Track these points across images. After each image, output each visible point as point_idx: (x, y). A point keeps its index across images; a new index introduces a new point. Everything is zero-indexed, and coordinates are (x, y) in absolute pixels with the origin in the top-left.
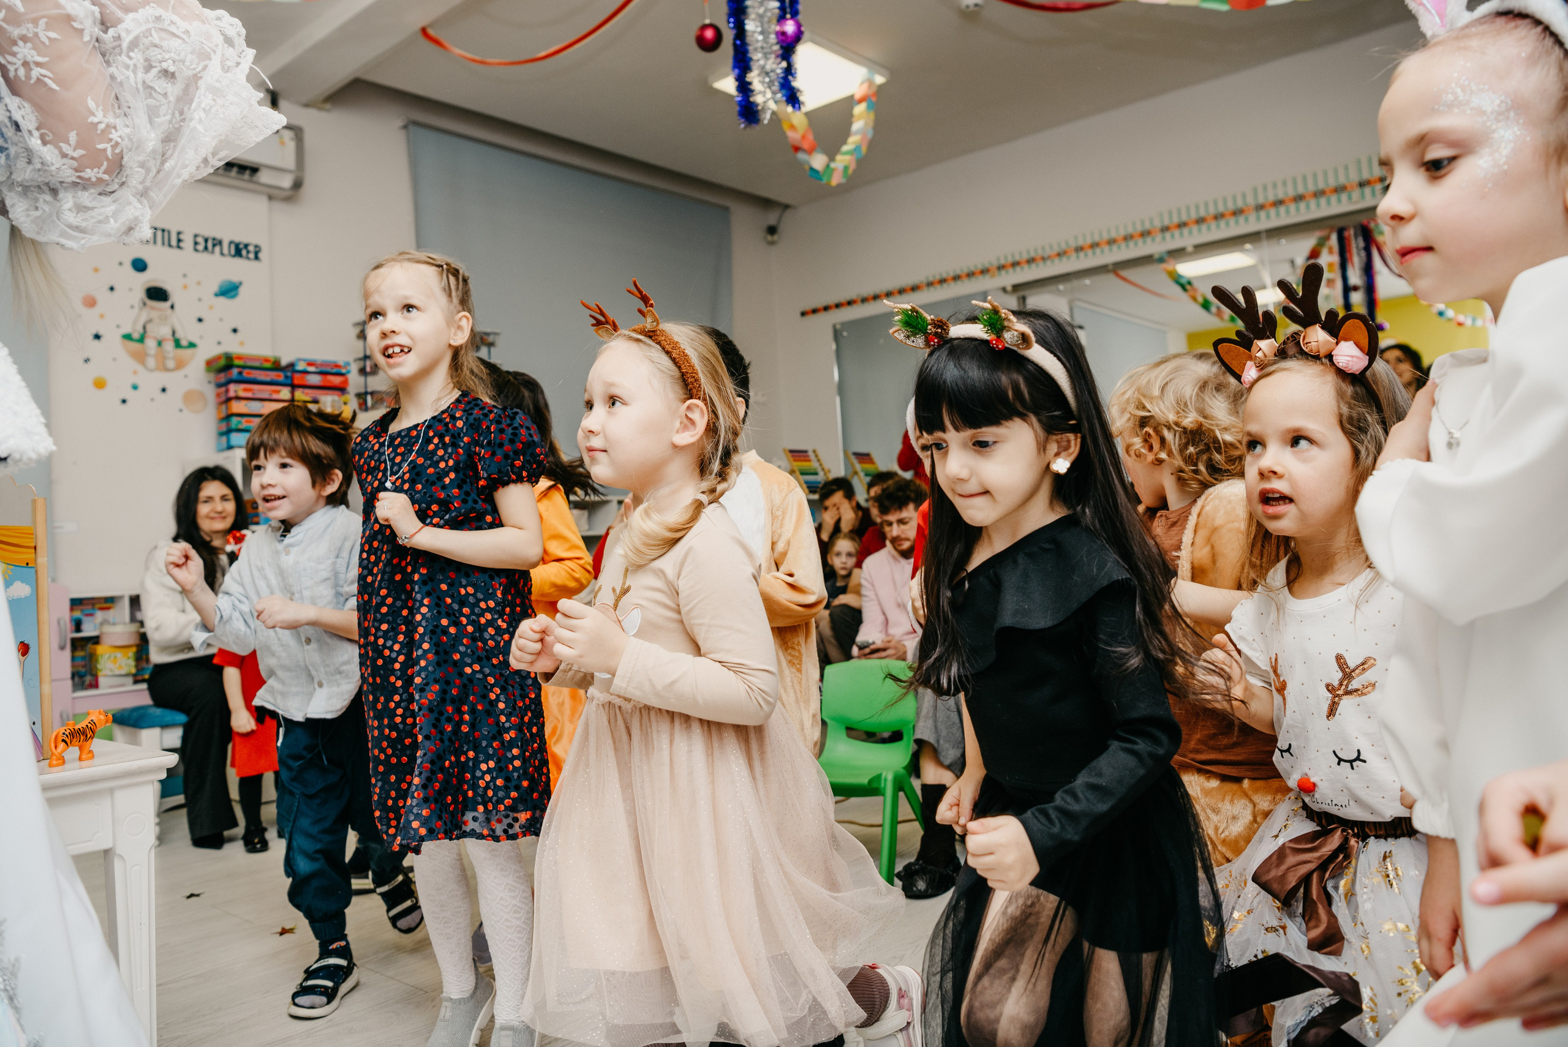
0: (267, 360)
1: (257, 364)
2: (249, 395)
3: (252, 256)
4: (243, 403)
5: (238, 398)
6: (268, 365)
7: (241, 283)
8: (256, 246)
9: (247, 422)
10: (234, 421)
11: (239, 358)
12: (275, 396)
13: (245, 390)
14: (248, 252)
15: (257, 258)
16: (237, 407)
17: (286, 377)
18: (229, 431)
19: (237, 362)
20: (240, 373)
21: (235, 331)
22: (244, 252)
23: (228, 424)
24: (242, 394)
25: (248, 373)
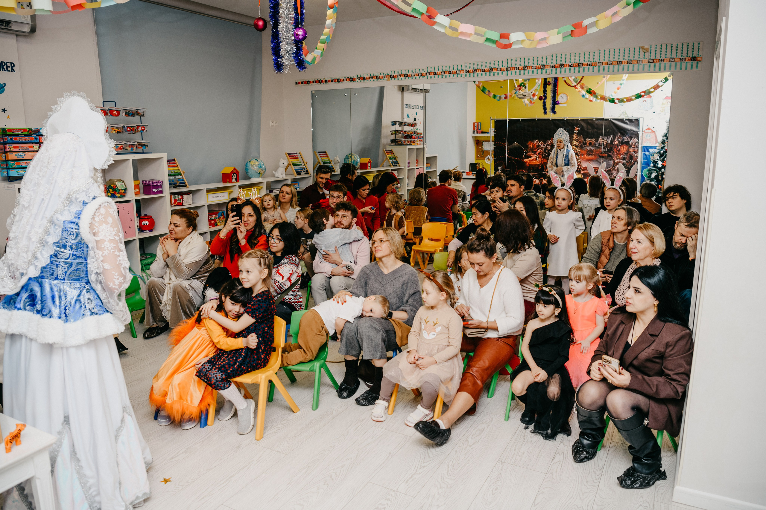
0: (25, 130)
1: (20, 133)
2: (17, 150)
3: (9, 69)
4: (14, 154)
5: (11, 152)
6: (26, 133)
7: (5, 84)
8: (11, 63)
9: (16, 163)
10: (10, 163)
11: (10, 130)
12: (31, 149)
13: (14, 147)
14: (7, 67)
15: (12, 70)
16: (11, 156)
17: (36, 139)
18: (8, 169)
19: (8, 133)
20: (11, 139)
21: (4, 110)
22: (5, 67)
23: (7, 165)
24: (13, 149)
25: (15, 139)
